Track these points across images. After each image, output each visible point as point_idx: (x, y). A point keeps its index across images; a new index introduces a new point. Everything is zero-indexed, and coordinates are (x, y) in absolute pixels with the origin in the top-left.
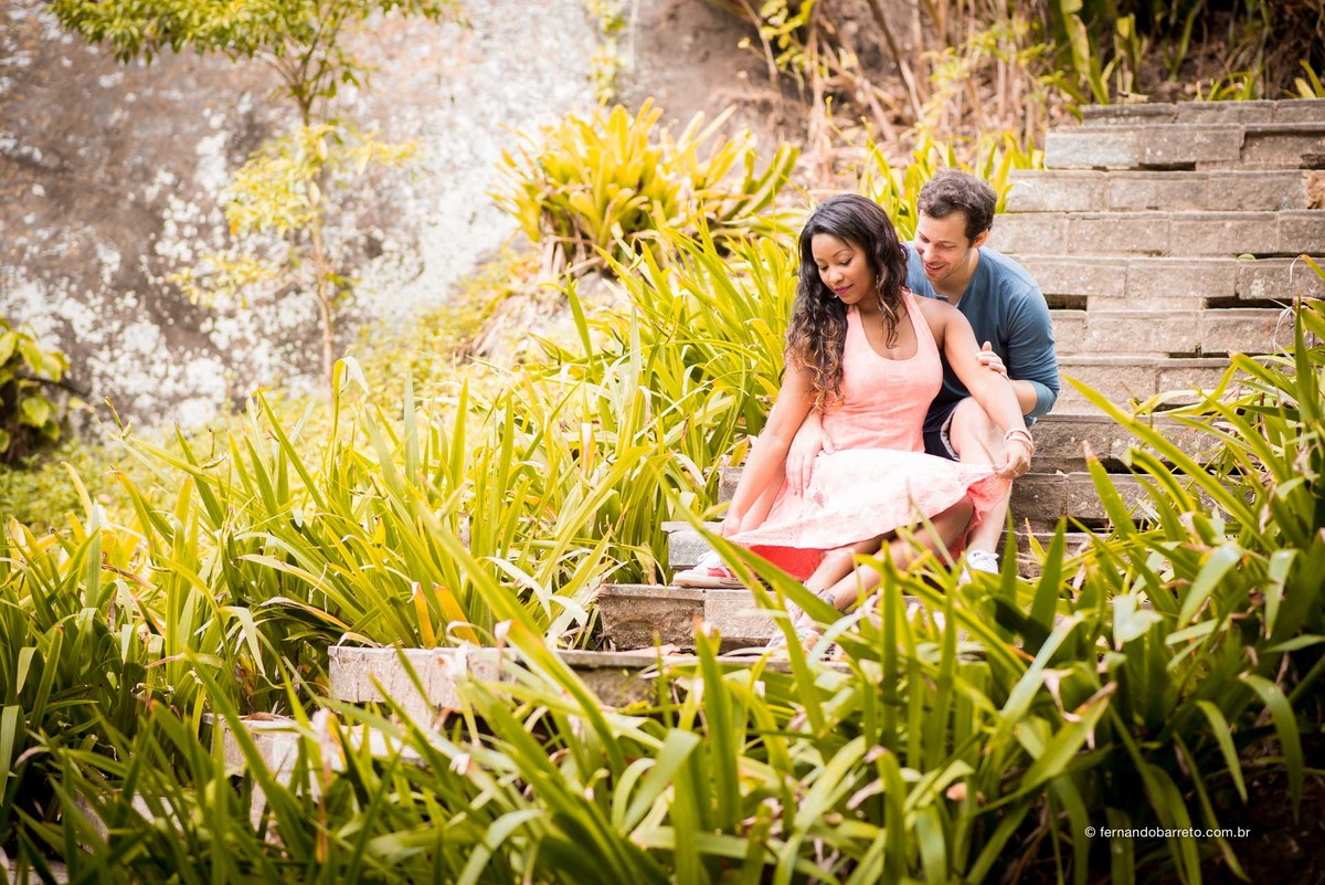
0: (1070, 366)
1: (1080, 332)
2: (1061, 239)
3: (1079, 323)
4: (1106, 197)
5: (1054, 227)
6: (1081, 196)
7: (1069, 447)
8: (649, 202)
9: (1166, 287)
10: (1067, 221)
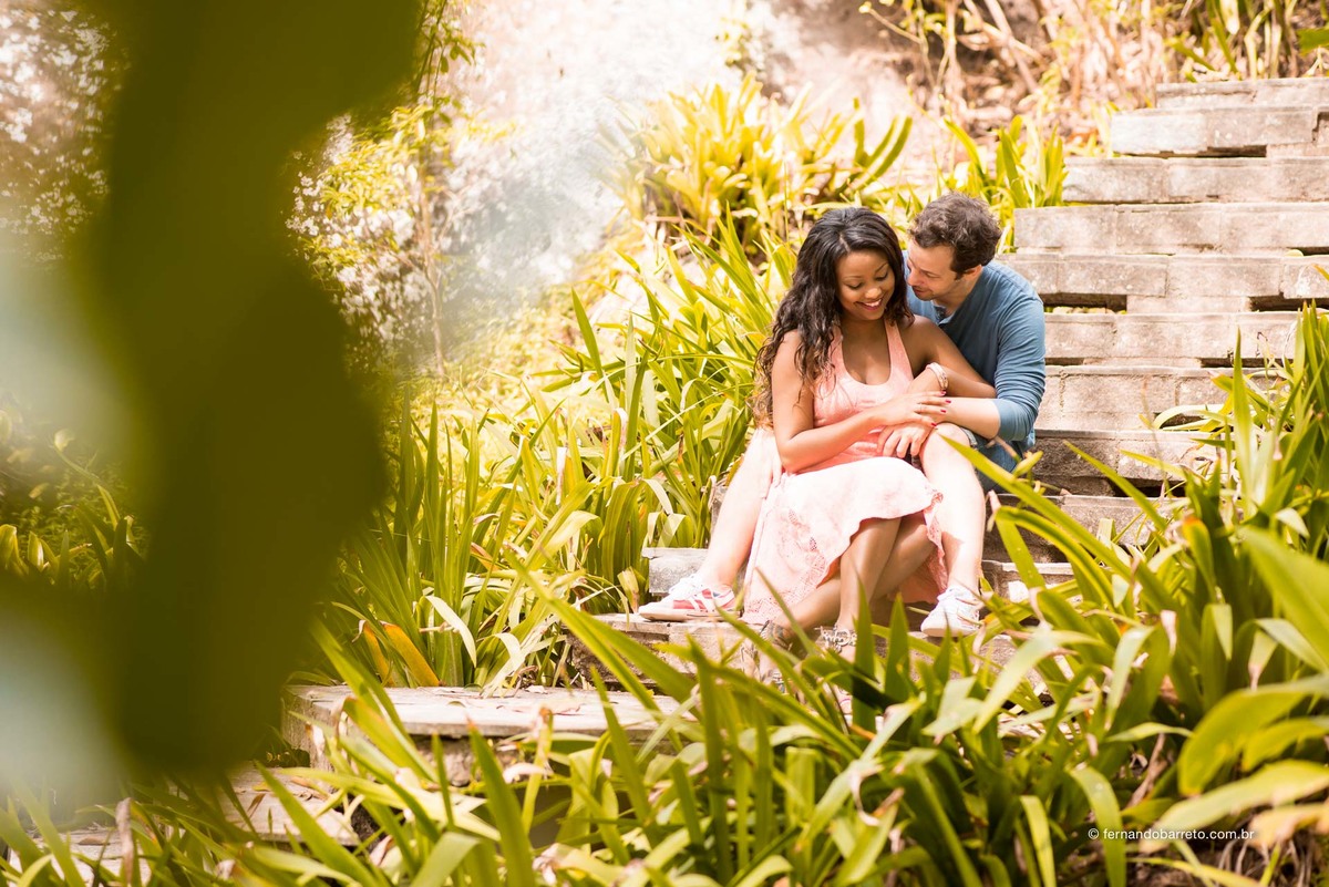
0: (1089, 375)
1: (1109, 336)
2: (1110, 232)
3: (1109, 327)
4: (1165, 186)
5: (1102, 220)
6: (1140, 184)
7: (1075, 465)
8: (749, 179)
9: (1207, 286)
10: (1116, 214)
